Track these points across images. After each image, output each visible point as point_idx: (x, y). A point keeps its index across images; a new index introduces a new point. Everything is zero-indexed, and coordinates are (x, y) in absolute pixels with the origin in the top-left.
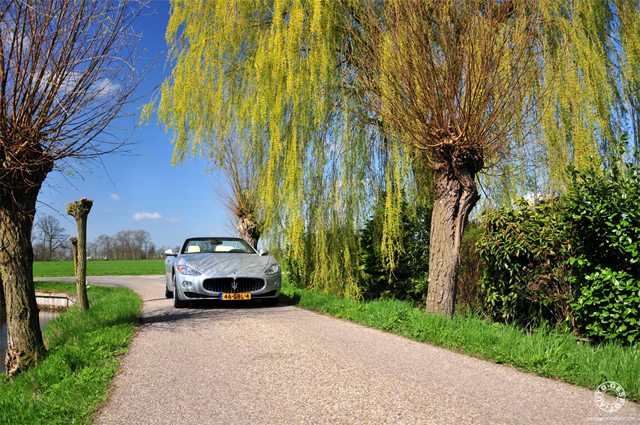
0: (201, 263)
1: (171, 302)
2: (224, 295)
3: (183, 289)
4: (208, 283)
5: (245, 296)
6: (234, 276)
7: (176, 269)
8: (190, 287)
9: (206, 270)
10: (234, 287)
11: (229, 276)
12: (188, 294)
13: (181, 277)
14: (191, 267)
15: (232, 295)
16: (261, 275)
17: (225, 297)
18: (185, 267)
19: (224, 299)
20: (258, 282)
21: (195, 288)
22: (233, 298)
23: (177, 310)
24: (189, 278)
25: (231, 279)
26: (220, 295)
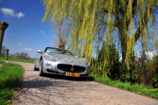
0: (56, 56)
1: (38, 73)
2: (67, 73)
3: (45, 67)
4: (59, 66)
5: (77, 75)
6: (73, 64)
7: (43, 57)
8: (50, 67)
9: (58, 60)
10: (72, 70)
11: (70, 64)
12: (48, 70)
13: (45, 62)
14: (51, 57)
15: (71, 73)
16: (85, 66)
17: (67, 74)
18: (48, 57)
19: (67, 75)
20: (83, 69)
21: (52, 68)
22: (71, 75)
23: (41, 77)
24: (49, 62)
25: (71, 66)
26: (65, 73)
